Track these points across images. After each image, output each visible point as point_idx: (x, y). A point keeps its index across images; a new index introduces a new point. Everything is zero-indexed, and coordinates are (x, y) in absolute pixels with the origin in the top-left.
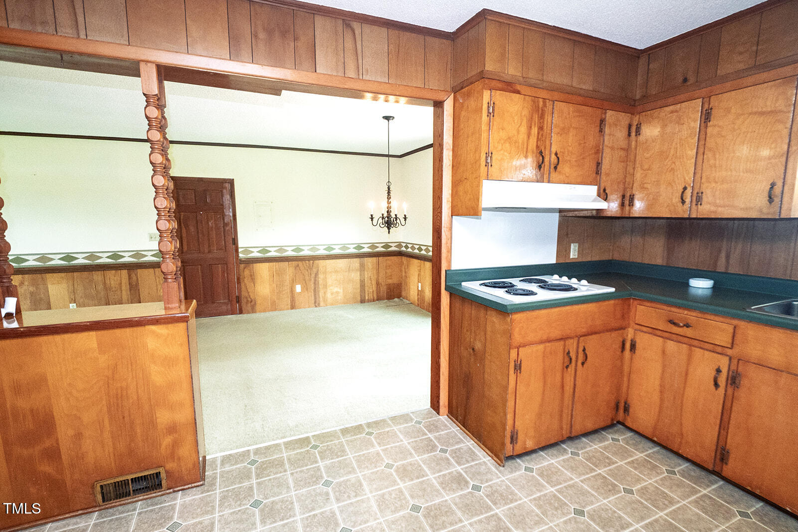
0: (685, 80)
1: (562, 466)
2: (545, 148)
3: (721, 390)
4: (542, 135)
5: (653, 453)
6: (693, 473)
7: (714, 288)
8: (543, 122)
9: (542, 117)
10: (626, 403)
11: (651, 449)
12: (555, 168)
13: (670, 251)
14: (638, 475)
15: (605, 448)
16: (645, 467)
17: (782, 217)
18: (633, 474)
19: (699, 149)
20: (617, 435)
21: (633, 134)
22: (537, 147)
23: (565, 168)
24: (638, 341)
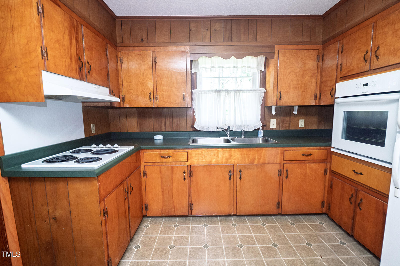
0: (142, 40)
1: (137, 259)
2: (81, 57)
3: (186, 180)
4: (79, 46)
5: (164, 222)
6: (182, 221)
7: (163, 138)
8: (78, 37)
9: (77, 33)
10: (145, 205)
11: (162, 221)
12: (89, 72)
13: (140, 124)
14: (169, 237)
15: (146, 233)
16: (167, 230)
17: (188, 107)
18: (166, 237)
19: (154, 75)
20: (146, 223)
21: (119, 62)
22: (77, 54)
23: (94, 73)
24: (147, 171)
